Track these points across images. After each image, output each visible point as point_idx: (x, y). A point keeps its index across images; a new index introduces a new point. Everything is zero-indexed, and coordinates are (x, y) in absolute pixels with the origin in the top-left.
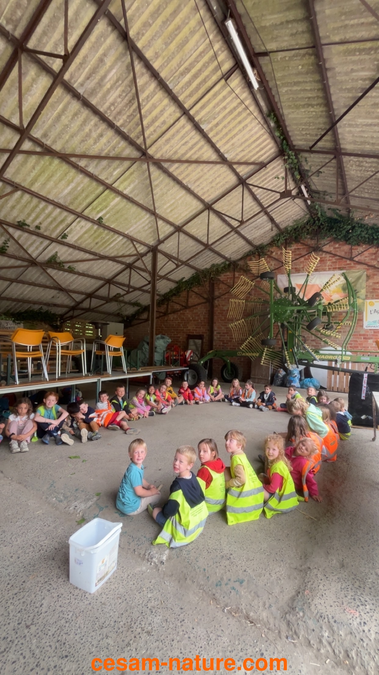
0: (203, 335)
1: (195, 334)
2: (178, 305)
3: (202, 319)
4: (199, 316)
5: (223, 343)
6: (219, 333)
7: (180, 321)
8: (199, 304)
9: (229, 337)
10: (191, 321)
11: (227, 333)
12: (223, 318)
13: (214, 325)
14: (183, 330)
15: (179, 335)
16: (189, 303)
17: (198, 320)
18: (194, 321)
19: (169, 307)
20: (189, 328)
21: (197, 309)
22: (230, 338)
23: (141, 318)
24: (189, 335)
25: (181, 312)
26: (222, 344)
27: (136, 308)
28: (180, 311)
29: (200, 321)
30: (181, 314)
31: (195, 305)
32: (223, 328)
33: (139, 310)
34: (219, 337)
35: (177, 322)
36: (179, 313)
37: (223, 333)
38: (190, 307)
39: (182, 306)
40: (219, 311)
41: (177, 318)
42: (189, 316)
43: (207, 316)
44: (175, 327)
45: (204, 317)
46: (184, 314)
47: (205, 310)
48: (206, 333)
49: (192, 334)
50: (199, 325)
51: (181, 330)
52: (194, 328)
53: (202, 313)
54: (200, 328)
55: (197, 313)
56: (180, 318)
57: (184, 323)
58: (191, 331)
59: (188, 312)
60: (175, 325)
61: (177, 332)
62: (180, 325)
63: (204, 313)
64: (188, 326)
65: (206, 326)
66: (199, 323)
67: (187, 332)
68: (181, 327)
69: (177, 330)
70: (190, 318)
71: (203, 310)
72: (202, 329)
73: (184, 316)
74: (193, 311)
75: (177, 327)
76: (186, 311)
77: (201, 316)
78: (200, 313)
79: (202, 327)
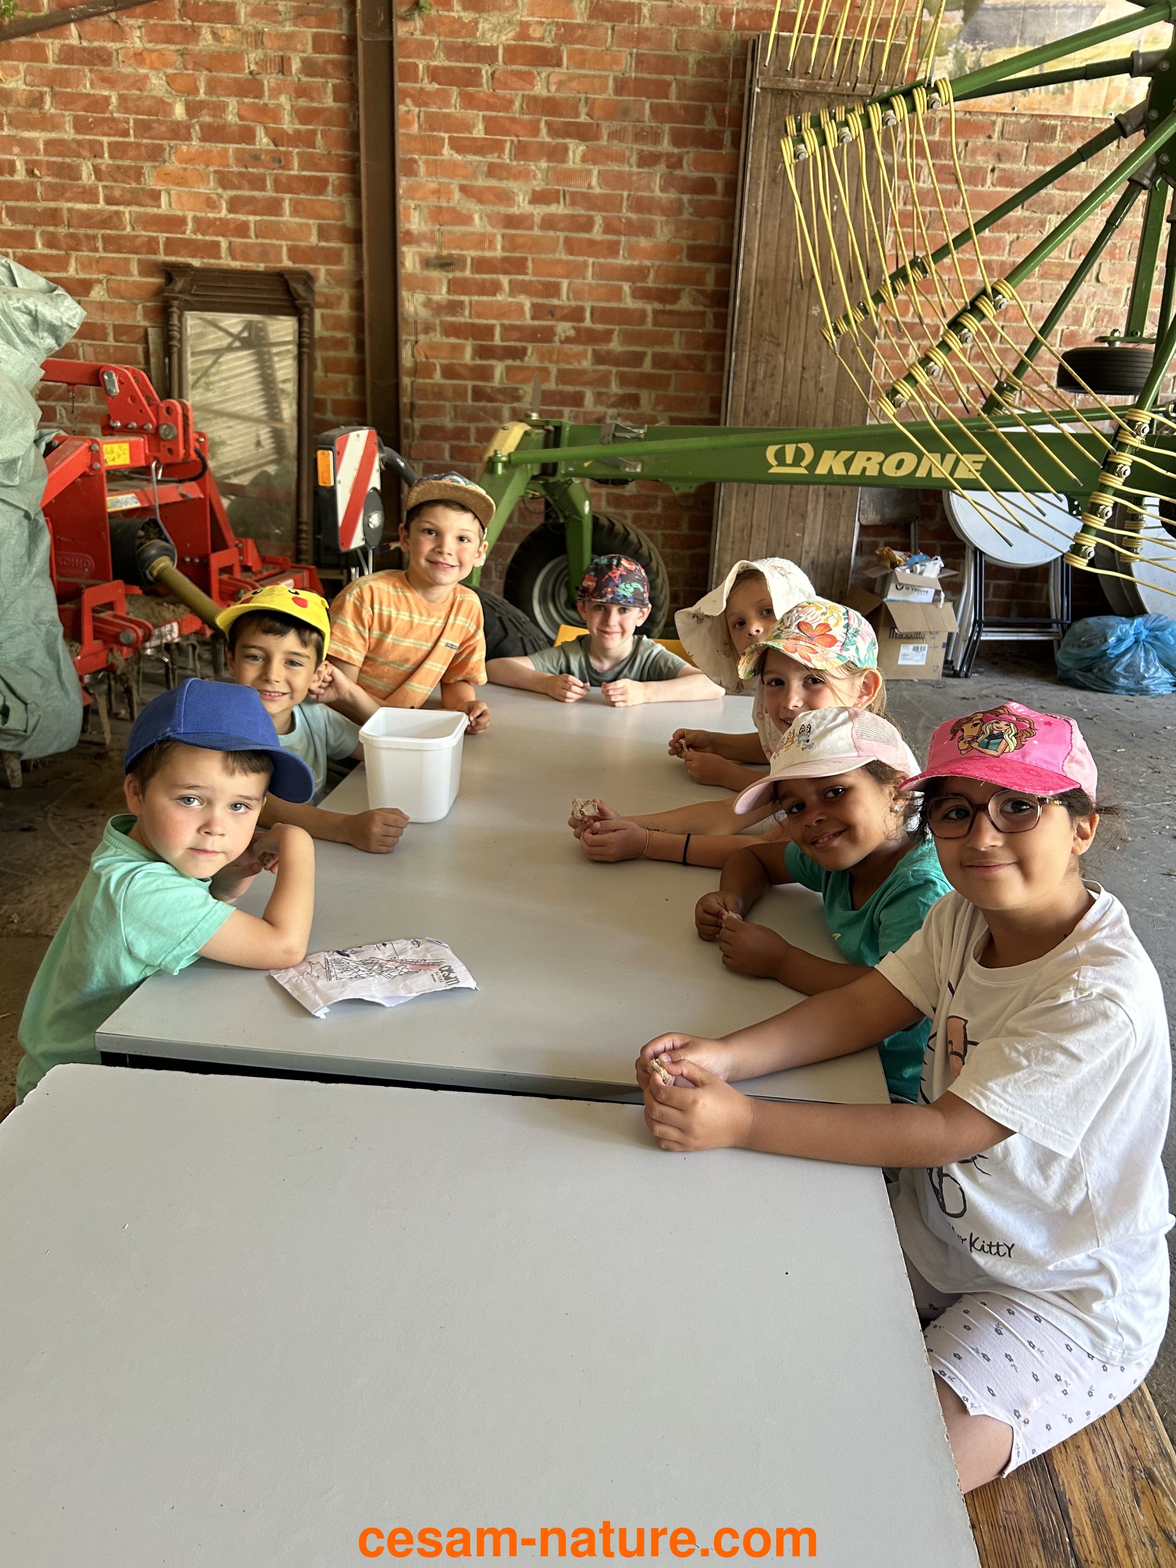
0: (308, 279)
1: (226, 262)
3: (288, 124)
4: (253, 87)
5: (483, 352)
6: (445, 264)
7: (69, 133)
9: (527, 303)
10: (180, 132)
11: (515, 265)
12: (479, 132)
13: (403, 183)
14: (110, 221)
15: (73, 272)
17: (248, 135)
18: (212, 133)
20: (164, 208)
22: (538, 311)
24: (169, 272)
25: (72, 36)
26: (468, 356)
28: (50, 25)
29: (263, 141)
30: (68, 55)
32: (478, 224)
34: (442, 295)
35: (39, 136)
36: (52, 46)
37: (480, 265)
40: (441, 61)
41: (37, 101)
42: (157, 84)
43: (329, 102)
44: (29, 193)
45: (303, 102)
46: (101, 58)
47: (309, 32)
48: (333, 257)
49: (196, 263)
50: (258, 183)
51: (86, 219)
52: (211, 204)
53: (283, 66)
54: (274, 207)
55: (233, 60)
56: (65, 101)
57: (117, 150)
58: (189, 234)
59: (136, 41)
60: (19, 165)
61: (51, 241)
62: (73, 173)
63: (296, 65)
64: (151, 182)
65: (330, 196)
66: (255, 158)
67: (151, 246)
68: (90, 195)
69: (53, 216)
70: (162, 107)
71: (288, 28)
72: (287, 217)
73: (108, 81)
74: (192, 34)
75: (49, 186)
76: (119, 33)
77: (276, 92)
78: (262, 64)
79: (286, 205)
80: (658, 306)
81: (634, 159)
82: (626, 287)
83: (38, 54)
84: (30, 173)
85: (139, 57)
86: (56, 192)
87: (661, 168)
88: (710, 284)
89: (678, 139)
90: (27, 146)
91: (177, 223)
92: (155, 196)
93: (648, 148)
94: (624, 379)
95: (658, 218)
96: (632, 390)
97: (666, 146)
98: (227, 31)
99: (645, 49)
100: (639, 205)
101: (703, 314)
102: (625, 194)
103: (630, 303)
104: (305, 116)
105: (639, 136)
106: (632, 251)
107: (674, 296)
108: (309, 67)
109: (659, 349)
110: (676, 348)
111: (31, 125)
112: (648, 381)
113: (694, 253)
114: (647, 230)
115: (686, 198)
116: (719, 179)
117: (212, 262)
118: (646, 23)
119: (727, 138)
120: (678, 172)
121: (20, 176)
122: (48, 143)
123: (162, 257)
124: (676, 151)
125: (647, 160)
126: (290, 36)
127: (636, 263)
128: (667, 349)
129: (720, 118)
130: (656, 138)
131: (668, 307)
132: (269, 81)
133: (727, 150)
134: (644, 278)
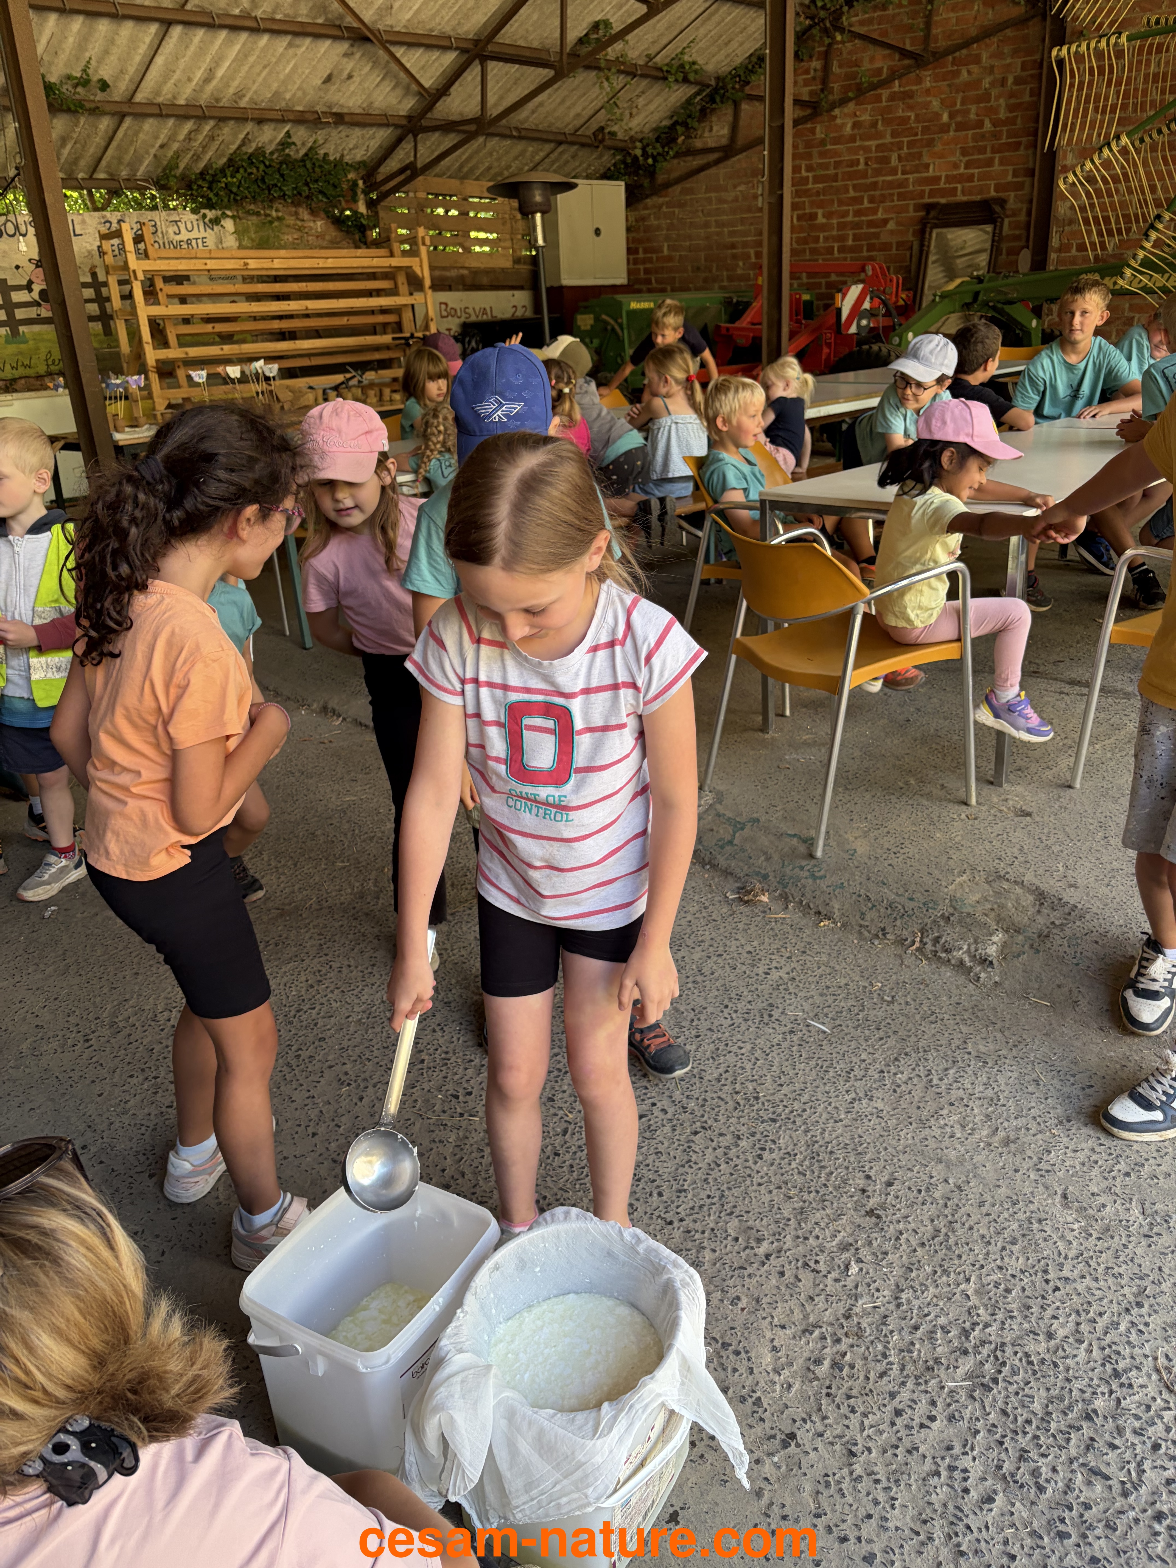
0: (1003, 202)
1: (961, 198)
2: (881, 52)
3: (1003, 114)
4: (986, 97)
7: (888, 139)
8: (986, 34)
10: (945, 129)
14: (902, 184)
15: (880, 215)
16: (936, 31)
17: (980, 124)
18: (960, 127)
19: (835, 69)
20: (931, 173)
21: (977, 60)
23: (698, 144)
24: (929, 208)
25: (896, 86)
27: (678, 94)
28: (886, 83)
29: (988, 125)
30: (893, 97)
31: (967, 44)
33: (689, 102)
35: (873, 143)
36: (885, 93)
38: (938, 56)
39: (904, 53)
41: (874, 124)
42: (936, 104)
43: (1027, 98)
44: (864, 175)
45: (1013, 101)
46: (909, 95)
47: (1019, 61)
48: (1019, 187)
49: (943, 201)
50: (983, 150)
51: (890, 185)
52: (956, 166)
53: (1003, 82)
54: (989, 163)
55: (975, 84)
56: (887, 122)
57: (911, 144)
58: (942, 185)
59: (927, 83)
60: (862, 161)
61: (871, 201)
62: (886, 160)
63: (1010, 80)
64: (926, 159)
65: (1022, 152)
66: (983, 136)
67: (922, 194)
68: (894, 171)
69: (874, 186)
70: (938, 116)
71: (1008, 61)
72: (996, 167)
73: (911, 108)
74: (956, 74)
75: (875, 170)
76: (919, 80)
77: (997, 98)
78: (992, 84)
79: (997, 161)
83: (878, 99)
84: (866, 164)
85: (928, 92)
86: (878, 172)
90: (867, 149)
91: (937, 179)
92: (927, 166)
98: (975, 68)
104: (1011, 108)
108: (1018, 81)
111: (870, 138)
117: (952, 199)
121: (861, 167)
122: (877, 146)
123: (927, 200)
126: (1009, 65)
132: (994, 92)
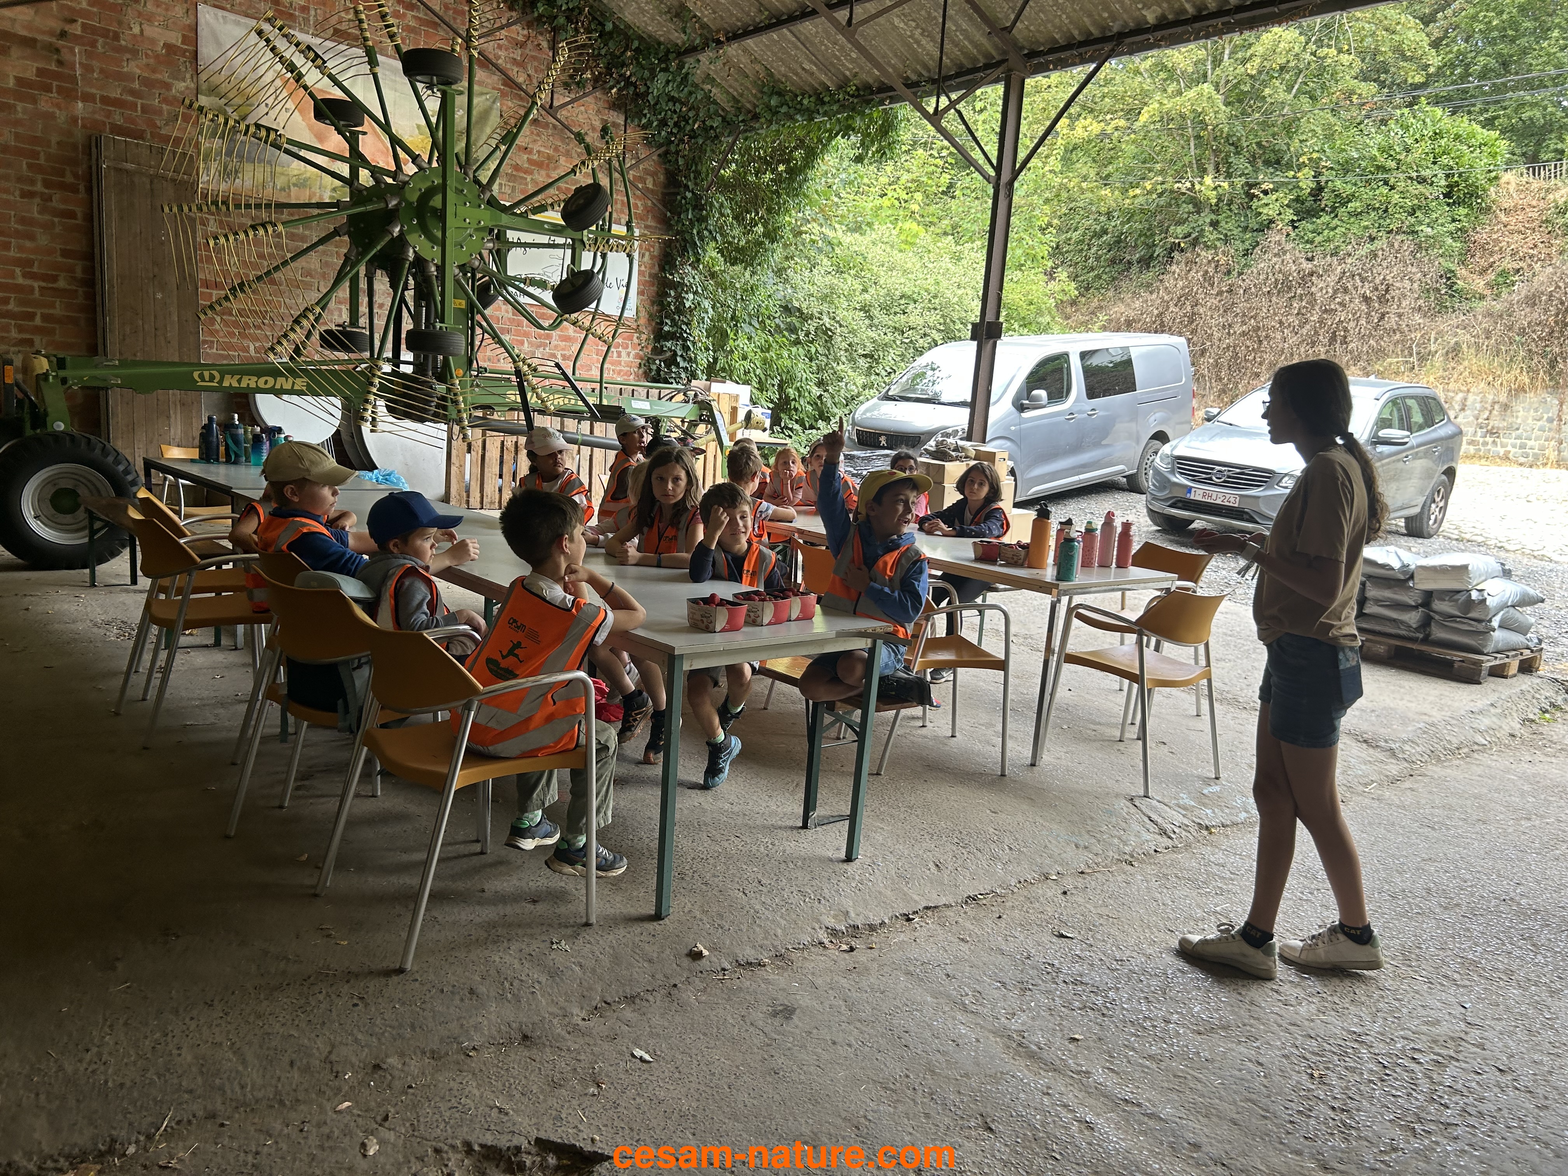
80: (43, 284)
81: (17, 193)
82: (18, 270)
87: (37, 200)
88: (79, 273)
89: (47, 184)
93: (27, 188)
94: (21, 329)
95: (38, 231)
96: (27, 336)
97: (39, 187)
99: (20, 130)
100: (22, 220)
101: (76, 291)
102: (13, 213)
103: (20, 281)
105: (19, 180)
106: (21, 249)
107: (55, 279)
109: (46, 311)
110: (58, 310)
112: (38, 330)
113: (65, 253)
114: (31, 237)
115: (56, 220)
116: (79, 211)
118: (20, 115)
119: (82, 188)
120: (49, 204)
124: (46, 191)
125: (28, 195)
127: (24, 256)
128: (51, 311)
129: (75, 175)
130: (32, 182)
131: (51, 285)
133: (82, 195)
134: (32, 266)
